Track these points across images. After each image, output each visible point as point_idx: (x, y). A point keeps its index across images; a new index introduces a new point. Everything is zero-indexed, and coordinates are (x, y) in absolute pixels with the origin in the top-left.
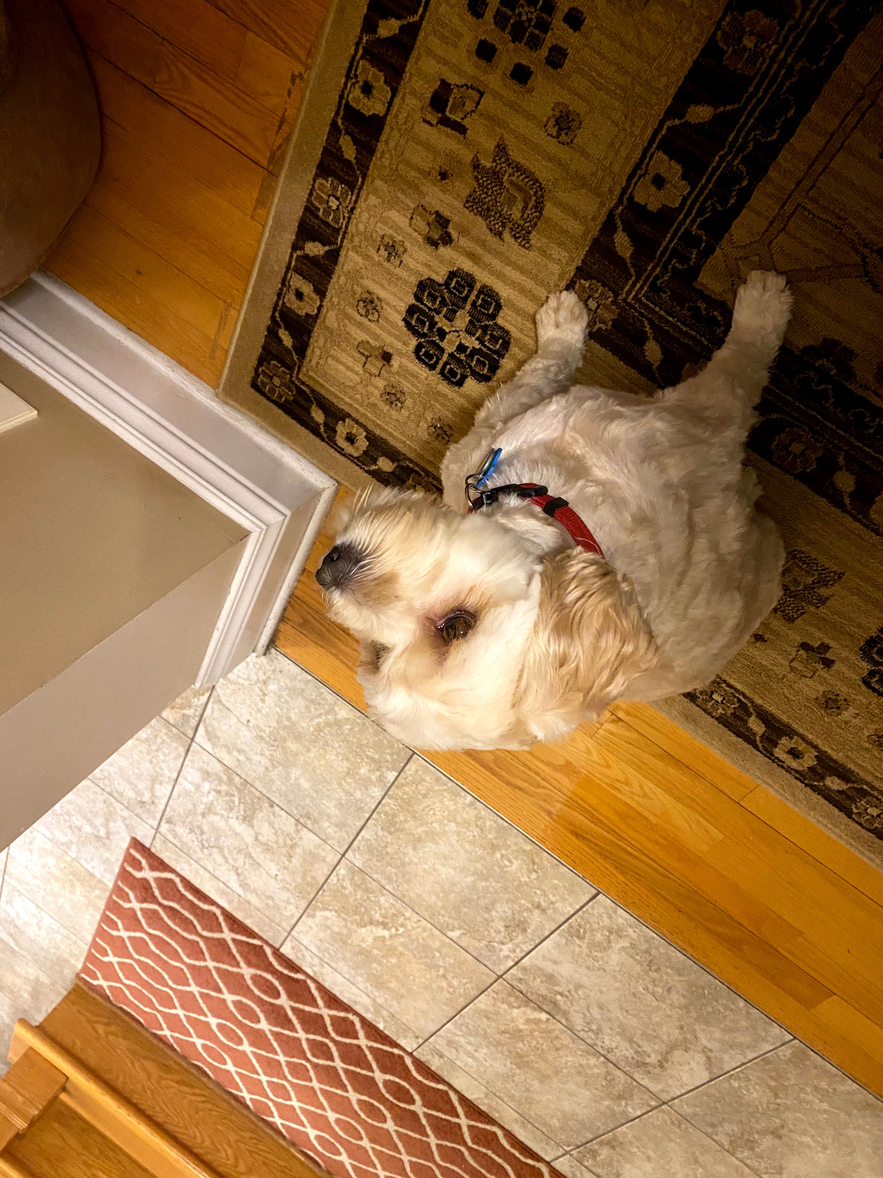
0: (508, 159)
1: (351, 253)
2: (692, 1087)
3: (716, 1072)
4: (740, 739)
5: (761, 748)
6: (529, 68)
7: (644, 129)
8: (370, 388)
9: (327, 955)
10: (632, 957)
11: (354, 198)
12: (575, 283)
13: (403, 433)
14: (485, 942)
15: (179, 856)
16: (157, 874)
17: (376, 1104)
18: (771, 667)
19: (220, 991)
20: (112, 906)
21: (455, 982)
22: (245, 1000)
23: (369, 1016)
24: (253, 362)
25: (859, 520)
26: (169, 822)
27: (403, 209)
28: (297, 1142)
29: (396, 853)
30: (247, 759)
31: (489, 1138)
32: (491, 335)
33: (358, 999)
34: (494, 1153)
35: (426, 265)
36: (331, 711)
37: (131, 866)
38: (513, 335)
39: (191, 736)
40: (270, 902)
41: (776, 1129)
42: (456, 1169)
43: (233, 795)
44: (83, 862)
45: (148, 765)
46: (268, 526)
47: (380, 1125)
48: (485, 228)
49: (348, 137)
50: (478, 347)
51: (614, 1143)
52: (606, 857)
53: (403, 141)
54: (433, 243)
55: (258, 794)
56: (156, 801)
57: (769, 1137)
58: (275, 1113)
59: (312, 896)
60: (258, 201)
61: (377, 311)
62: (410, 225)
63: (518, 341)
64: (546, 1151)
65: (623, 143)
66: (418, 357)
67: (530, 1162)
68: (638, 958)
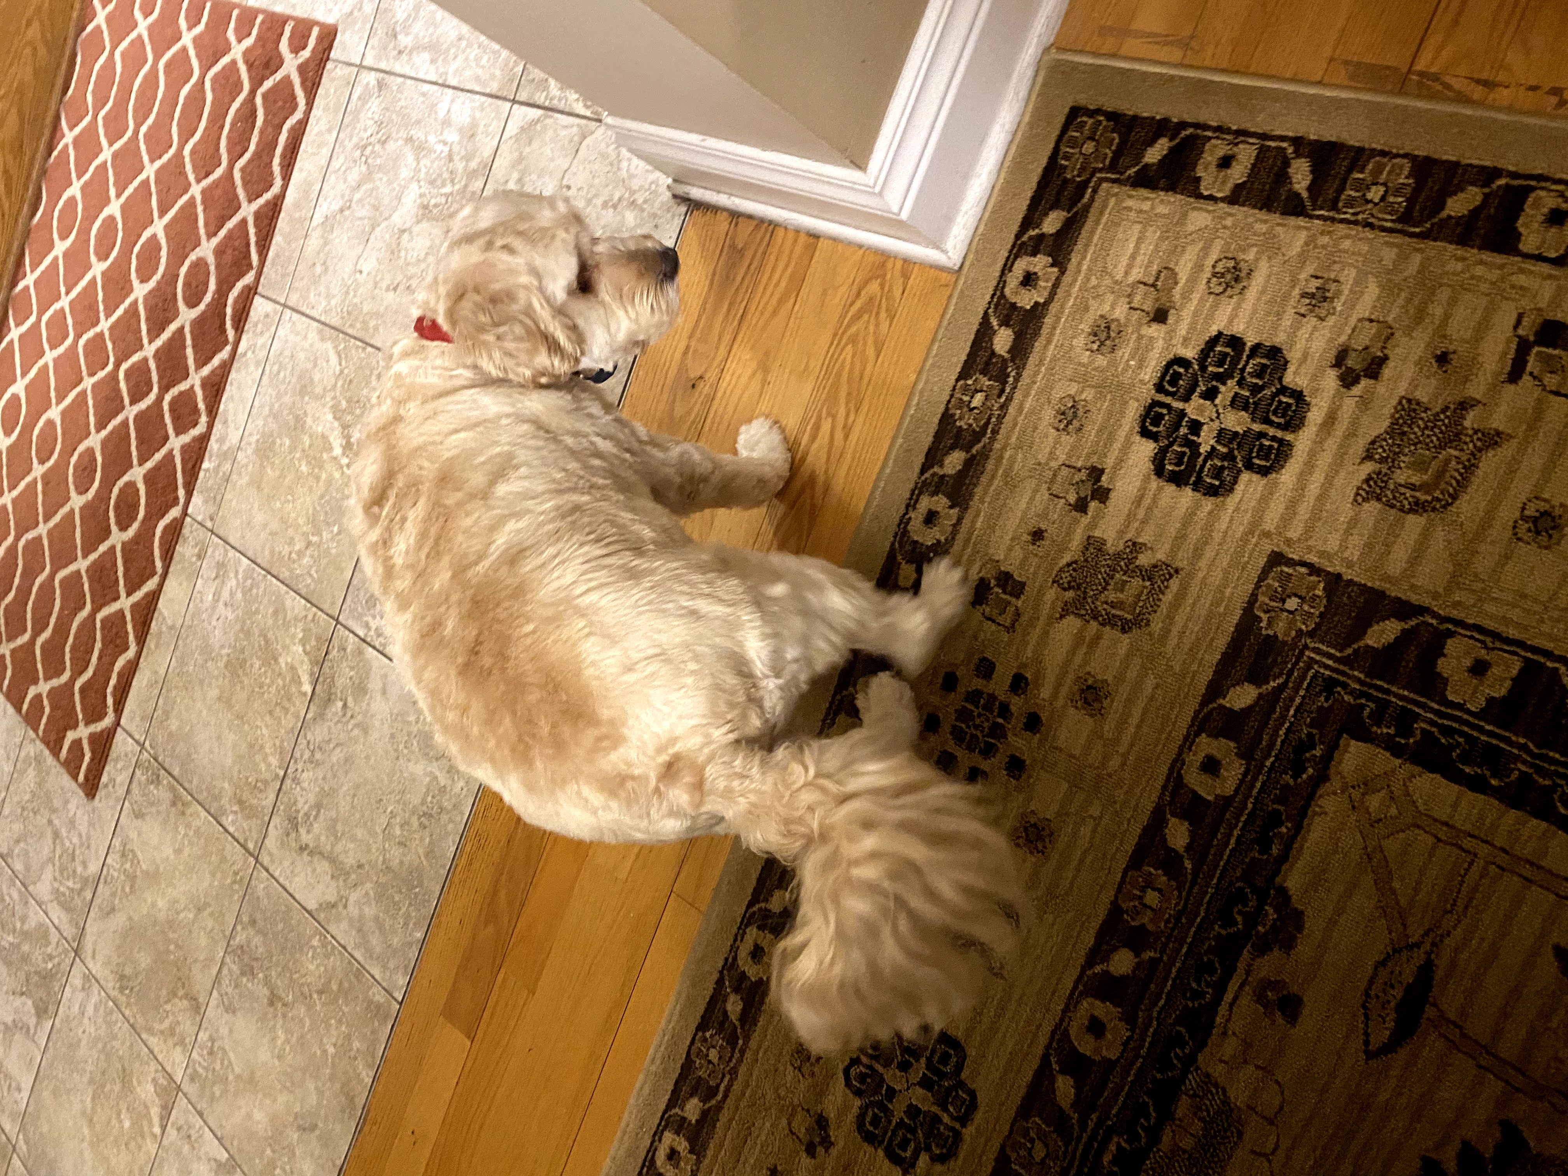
0: (1480, 450)
1: (1303, 235)
2: (290, 890)
3: (322, 916)
4: (754, 883)
5: (751, 911)
7: (1550, 637)
8: (1110, 298)
9: (276, 368)
10: (428, 790)
11: (1388, 225)
12: (1319, 575)
13: (1054, 359)
15: (336, 111)
16: (296, 79)
17: (98, 476)
19: (163, 212)
20: (222, 14)
21: (306, 560)
22: (164, 254)
23: (213, 445)
24: (1111, 104)
25: (1075, 988)
27: (1383, 307)
31: (119, 641)
32: (1222, 468)
33: (232, 425)
34: (101, 650)
35: (1305, 356)
37: (294, 33)
38: (1229, 500)
39: (519, 98)
40: (319, 270)
41: (280, 999)
42: (57, 603)
43: (453, 183)
46: (880, 194)
47: (72, 487)
48: (1376, 433)
49: (1479, 198)
50: (1202, 450)
51: (180, 805)
53: (1484, 287)
54: (1339, 360)
56: (405, 58)
57: (266, 992)
58: (23, 328)
59: (349, 331)
60: (1359, 64)
61: (1225, 290)
62: (1360, 320)
63: (1221, 507)
64: (132, 719)
65: (1527, 611)
66: (1169, 365)
67: (110, 701)
68: (429, 799)
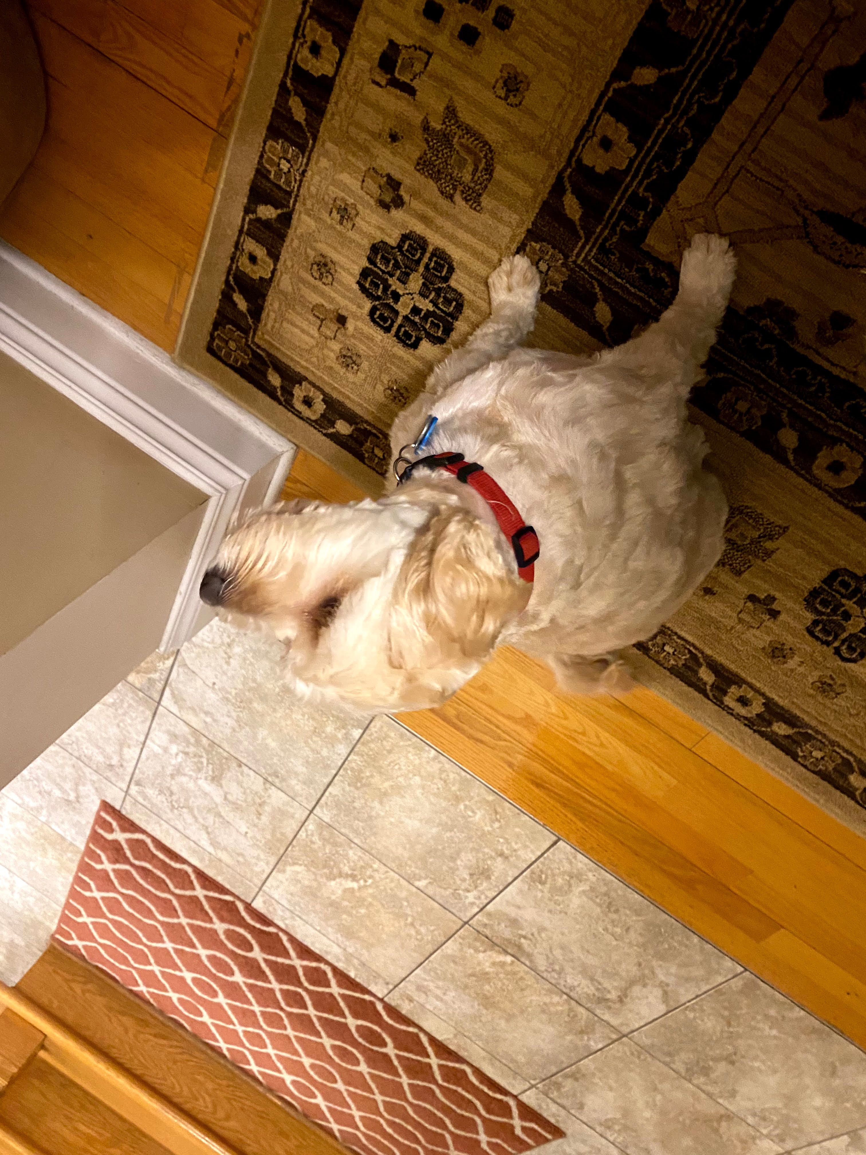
0: (457, 122)
2: (650, 1019)
3: (673, 1005)
4: (690, 689)
5: (711, 697)
6: (476, 29)
7: (591, 91)
8: (326, 351)
9: (298, 908)
10: (591, 899)
11: (305, 160)
12: (526, 245)
13: (359, 395)
14: (451, 891)
15: (150, 817)
16: (128, 835)
17: (350, 1048)
18: (719, 619)
19: (193, 946)
20: (84, 868)
21: (423, 930)
22: (219, 955)
23: (340, 965)
24: (208, 326)
25: (802, 476)
26: (138, 784)
27: (355, 172)
28: (274, 1088)
29: (363, 808)
30: (215, 720)
31: (459, 1075)
32: (444, 297)
33: (329, 949)
34: (463, 1089)
35: (379, 228)
37: (102, 828)
38: (466, 297)
39: (157, 699)
40: (241, 859)
41: (730, 1056)
42: (428, 1106)
43: (201, 757)
44: (53, 826)
45: (116, 730)
46: (227, 490)
47: (354, 1068)
48: (436, 189)
49: (297, 99)
50: (431, 309)
51: (578, 1076)
52: (565, 805)
53: (352, 103)
54: (385, 206)
55: (225, 754)
56: (125, 764)
57: (723, 1064)
58: (252, 1061)
59: (282, 851)
60: (208, 164)
61: (331, 274)
62: (362, 188)
63: (470, 302)
64: (513, 1086)
65: (570, 105)
66: (373, 320)
67: (499, 1096)
68: (598, 900)
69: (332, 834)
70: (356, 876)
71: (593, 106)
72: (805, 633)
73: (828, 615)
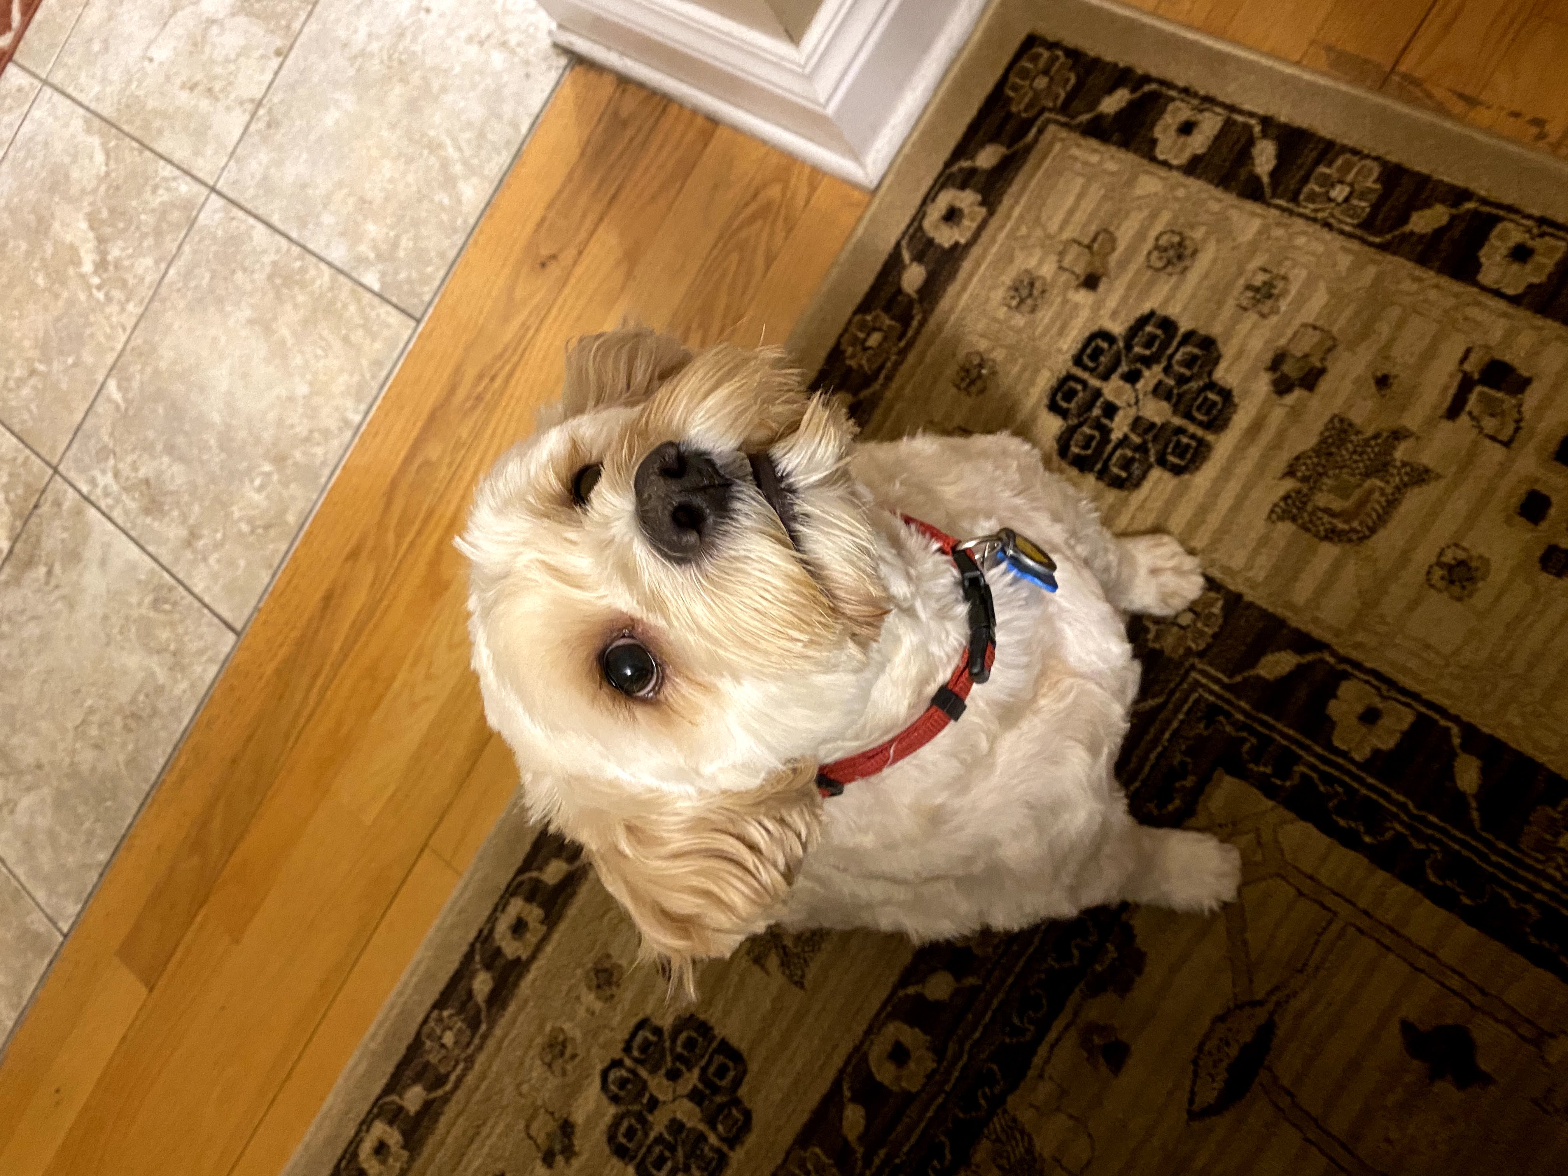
0: (1406, 486)
4: (528, 846)
5: (519, 878)
6: (1543, 519)
7: (1447, 693)
8: (1038, 253)
10: (142, 687)
11: (1347, 228)
12: (1218, 593)
13: (967, 309)
14: (111, 445)
21: (25, 391)
24: (1072, 40)
25: (883, 1007)
27: (1330, 314)
29: (237, 288)
30: (357, 8)
32: (1132, 460)
35: (1241, 352)
36: (471, 170)
38: (1134, 495)
40: (96, 47)
46: (809, 76)
48: (1303, 449)
49: (1446, 219)
50: (1113, 437)
52: (300, 643)
53: (1436, 313)
54: (1277, 363)
55: (296, 26)
59: (125, 128)
60: (1341, 53)
61: (1165, 267)
62: (1305, 325)
63: (1125, 502)
65: (1426, 662)
66: (1093, 337)
68: (141, 698)
69: (178, 226)
70: (106, 270)
71: (1426, 696)
72: (641, 1016)
73: (672, 1049)
